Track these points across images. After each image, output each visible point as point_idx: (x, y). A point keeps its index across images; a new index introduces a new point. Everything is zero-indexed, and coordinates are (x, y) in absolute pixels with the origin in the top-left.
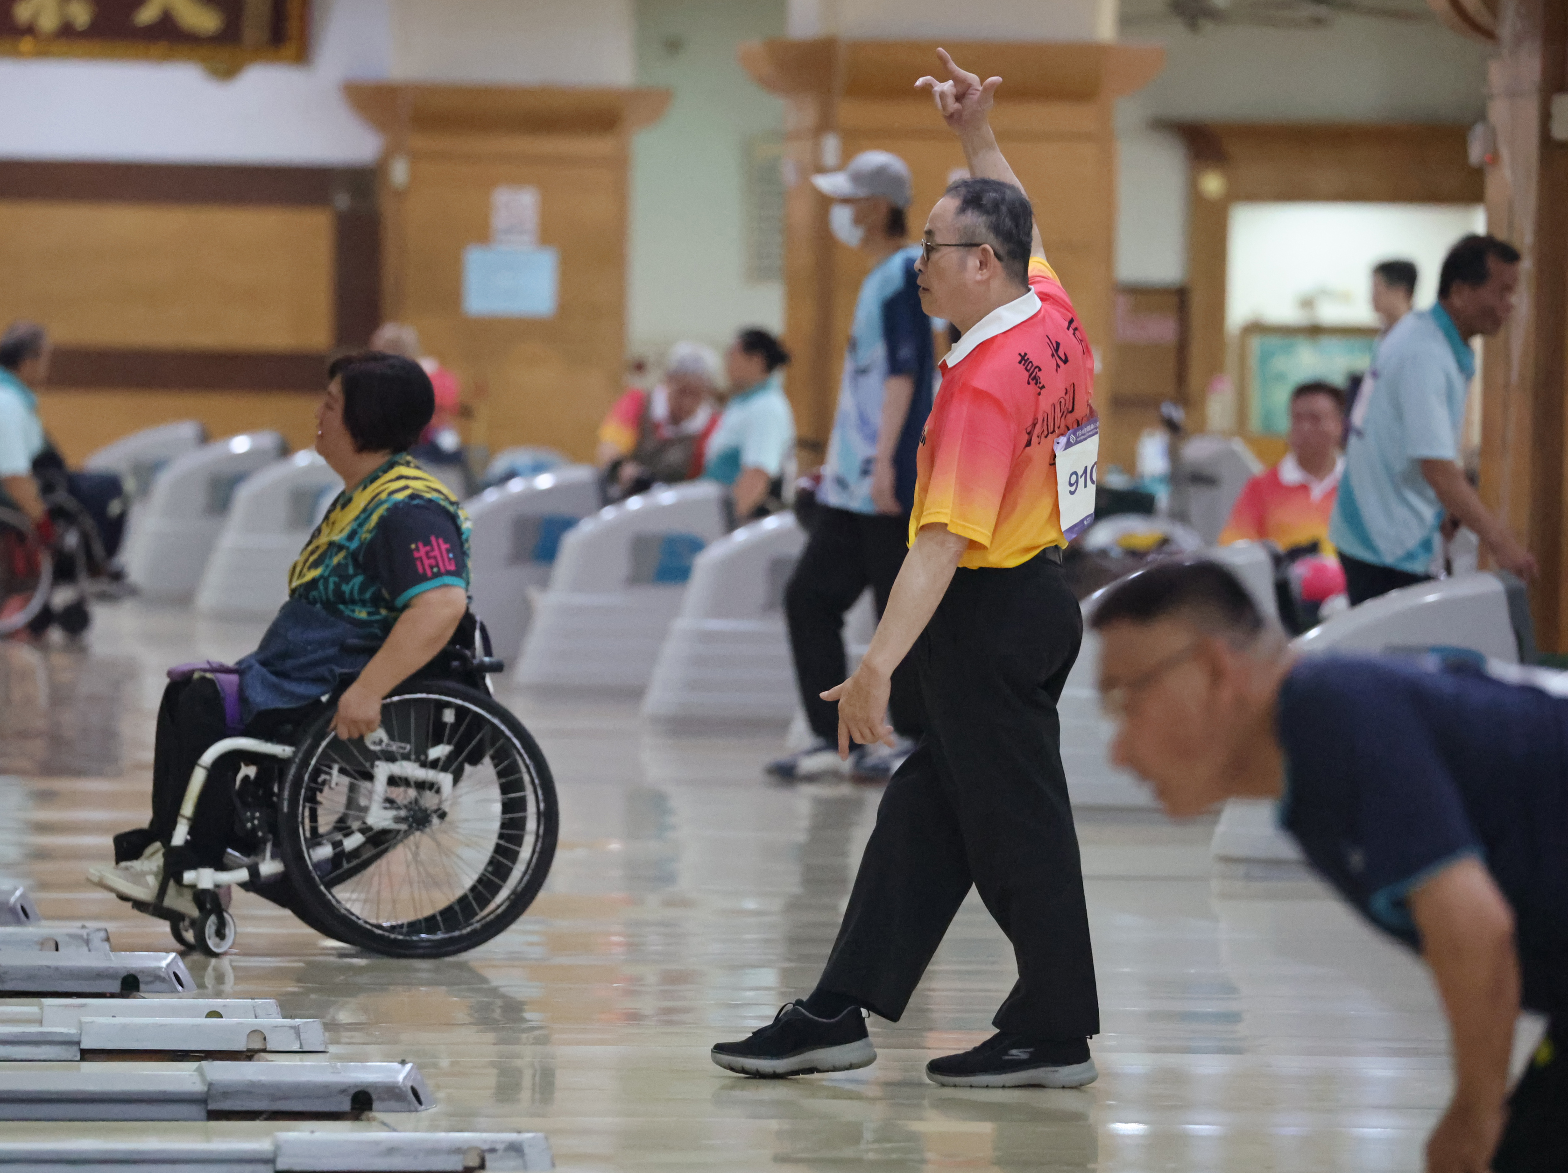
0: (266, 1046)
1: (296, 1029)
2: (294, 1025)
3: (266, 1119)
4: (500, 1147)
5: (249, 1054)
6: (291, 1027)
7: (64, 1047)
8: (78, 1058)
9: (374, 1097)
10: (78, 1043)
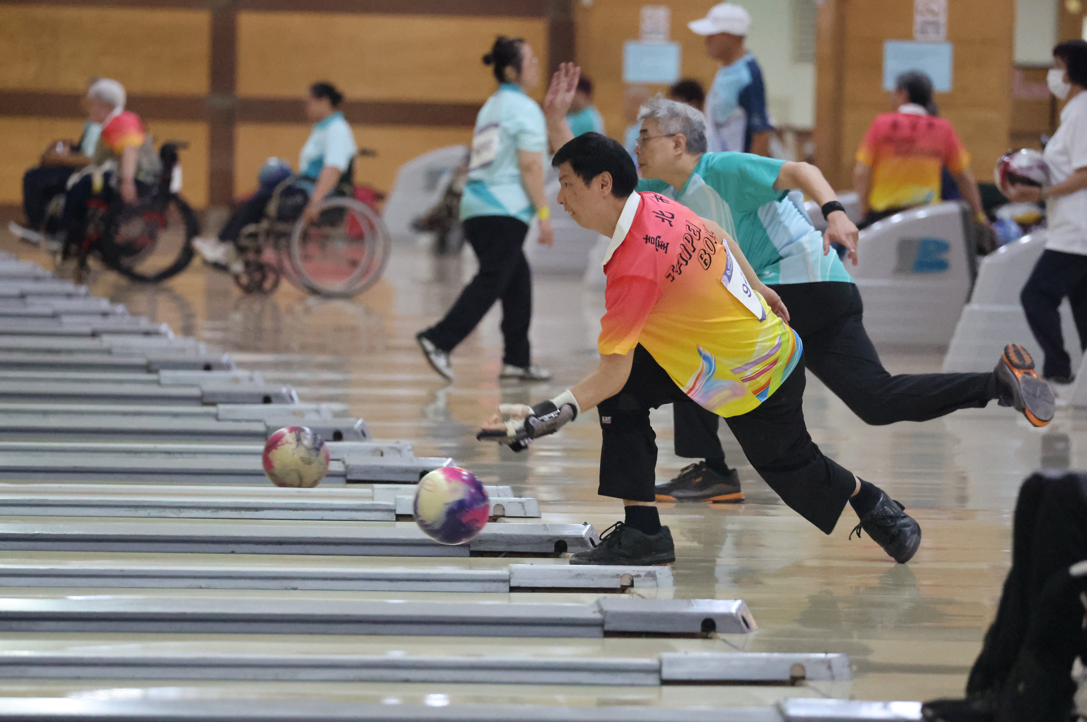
0: (504, 513)
1: (522, 504)
2: (520, 501)
3: (504, 557)
4: (643, 574)
5: (495, 518)
6: (520, 503)
7: (387, 513)
8: (395, 519)
9: (568, 544)
10: (395, 511)
